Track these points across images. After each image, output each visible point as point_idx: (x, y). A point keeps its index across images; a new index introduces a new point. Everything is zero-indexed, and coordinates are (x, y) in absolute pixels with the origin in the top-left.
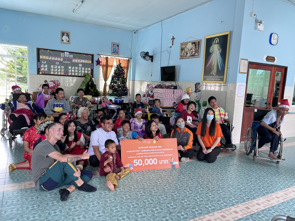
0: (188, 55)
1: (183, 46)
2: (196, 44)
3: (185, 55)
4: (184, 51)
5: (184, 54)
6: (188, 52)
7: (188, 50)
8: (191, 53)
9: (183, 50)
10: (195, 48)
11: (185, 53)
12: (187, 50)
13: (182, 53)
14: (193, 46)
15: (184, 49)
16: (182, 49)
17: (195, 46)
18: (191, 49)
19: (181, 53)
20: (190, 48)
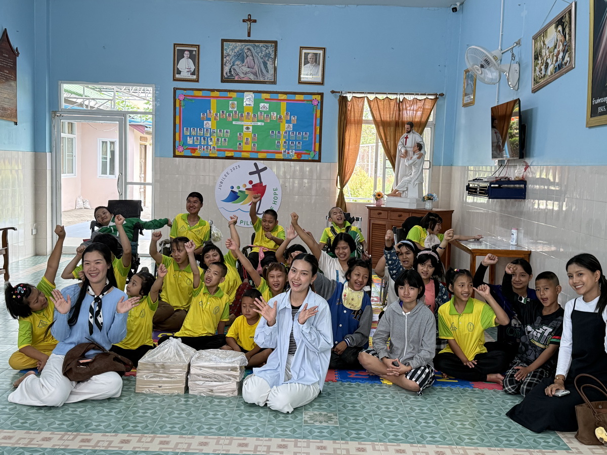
0: (551, 68)
1: (539, 43)
2: (565, 25)
3: (543, 72)
4: (540, 62)
5: (541, 70)
6: (549, 61)
7: (549, 52)
8: (555, 58)
9: (538, 59)
10: (562, 38)
11: (543, 67)
12: (546, 55)
13: (537, 69)
14: (559, 31)
15: (540, 52)
16: (536, 58)
17: (564, 30)
18: (555, 47)
19: (535, 70)
20: (551, 45)
